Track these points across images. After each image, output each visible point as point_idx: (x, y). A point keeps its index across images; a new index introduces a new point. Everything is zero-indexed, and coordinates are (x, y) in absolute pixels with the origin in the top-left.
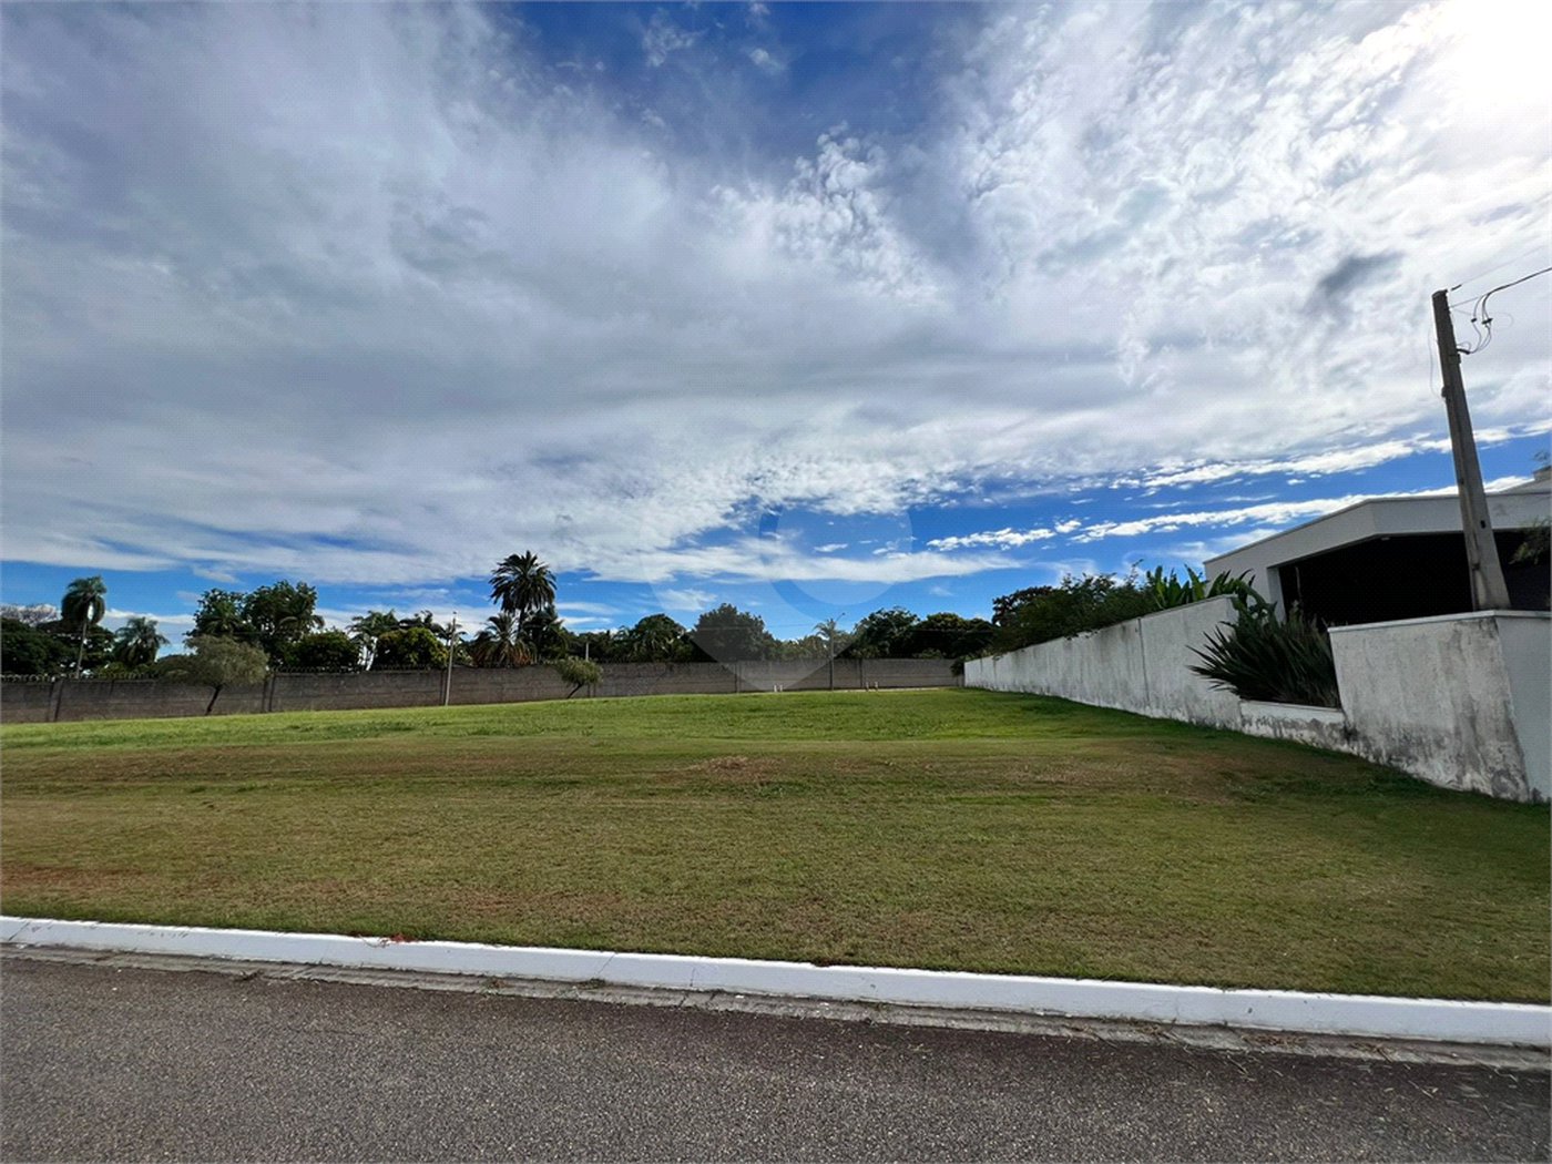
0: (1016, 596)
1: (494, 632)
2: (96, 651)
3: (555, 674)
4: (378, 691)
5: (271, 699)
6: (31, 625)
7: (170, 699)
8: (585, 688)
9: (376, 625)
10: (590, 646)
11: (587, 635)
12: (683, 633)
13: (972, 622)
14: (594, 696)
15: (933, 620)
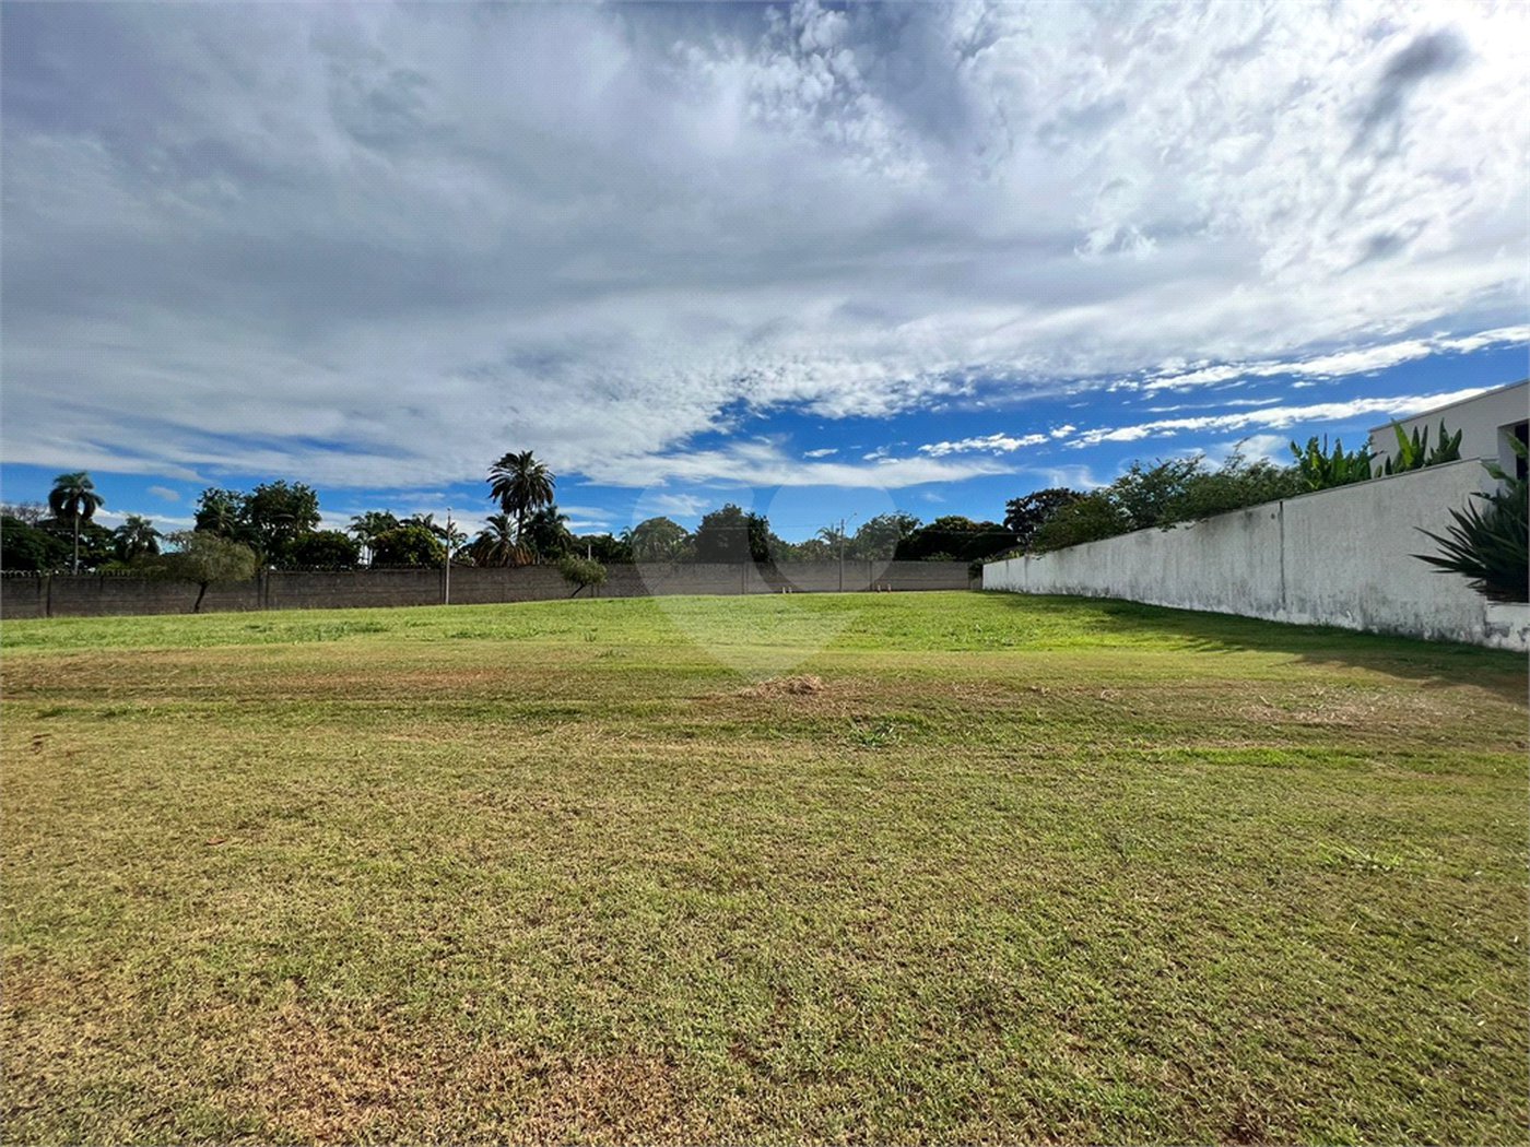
0: (1031, 498)
1: (495, 533)
2: (97, 549)
3: (557, 574)
4: (375, 589)
5: (267, 597)
6: (28, 523)
7: (163, 597)
8: (588, 588)
9: (377, 525)
10: (592, 548)
11: (589, 537)
12: (684, 535)
13: (982, 525)
14: (598, 596)
15: (941, 524)
